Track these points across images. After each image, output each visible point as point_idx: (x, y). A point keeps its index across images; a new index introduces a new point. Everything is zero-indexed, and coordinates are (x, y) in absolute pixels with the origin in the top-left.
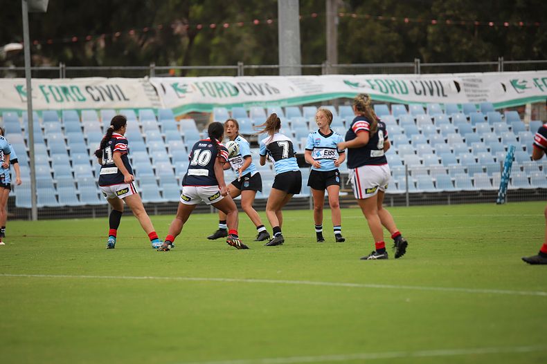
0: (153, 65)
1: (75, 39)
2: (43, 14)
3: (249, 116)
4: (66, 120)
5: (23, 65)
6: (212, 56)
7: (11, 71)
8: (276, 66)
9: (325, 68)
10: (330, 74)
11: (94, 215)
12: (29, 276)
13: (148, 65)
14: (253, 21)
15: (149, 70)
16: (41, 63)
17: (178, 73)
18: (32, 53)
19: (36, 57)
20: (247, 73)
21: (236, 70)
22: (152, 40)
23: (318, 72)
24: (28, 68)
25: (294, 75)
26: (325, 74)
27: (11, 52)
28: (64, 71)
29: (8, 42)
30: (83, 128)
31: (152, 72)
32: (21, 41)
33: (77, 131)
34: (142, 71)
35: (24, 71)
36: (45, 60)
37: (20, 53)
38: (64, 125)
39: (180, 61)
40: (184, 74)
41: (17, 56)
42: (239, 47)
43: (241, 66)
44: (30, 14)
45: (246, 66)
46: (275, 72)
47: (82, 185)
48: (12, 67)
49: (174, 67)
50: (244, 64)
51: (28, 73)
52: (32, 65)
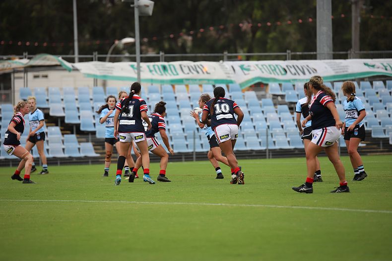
0: (226, 53)
1: (172, 36)
2: (149, 17)
3: (294, 89)
4: (165, 92)
5: (135, 53)
6: (268, 46)
7: (126, 58)
8: (315, 53)
9: (350, 54)
10: (353, 58)
11: (183, 160)
12: (138, 202)
13: (223, 53)
14: (298, 20)
15: (223, 57)
16: (147, 52)
17: (244, 58)
18: (141, 44)
19: (144, 48)
20: (294, 58)
21: (286, 56)
22: (226, 35)
23: (345, 57)
24: (138, 55)
25: (328, 59)
26: (350, 58)
27: (126, 44)
28: (163, 57)
29: (124, 37)
30: (176, 98)
31: (225, 57)
32: (134, 37)
33: (172, 100)
34: (218, 57)
35: (135, 58)
36: (150, 50)
37: (133, 45)
38: (163, 96)
39: (245, 49)
40: (248, 59)
41: (130, 47)
42: (288, 39)
43: (289, 53)
44: (140, 17)
45: (293, 53)
46: (314, 57)
47: (175, 138)
48: (127, 55)
49: (241, 54)
50: (292, 52)
51: (138, 59)
52: (141, 53)
